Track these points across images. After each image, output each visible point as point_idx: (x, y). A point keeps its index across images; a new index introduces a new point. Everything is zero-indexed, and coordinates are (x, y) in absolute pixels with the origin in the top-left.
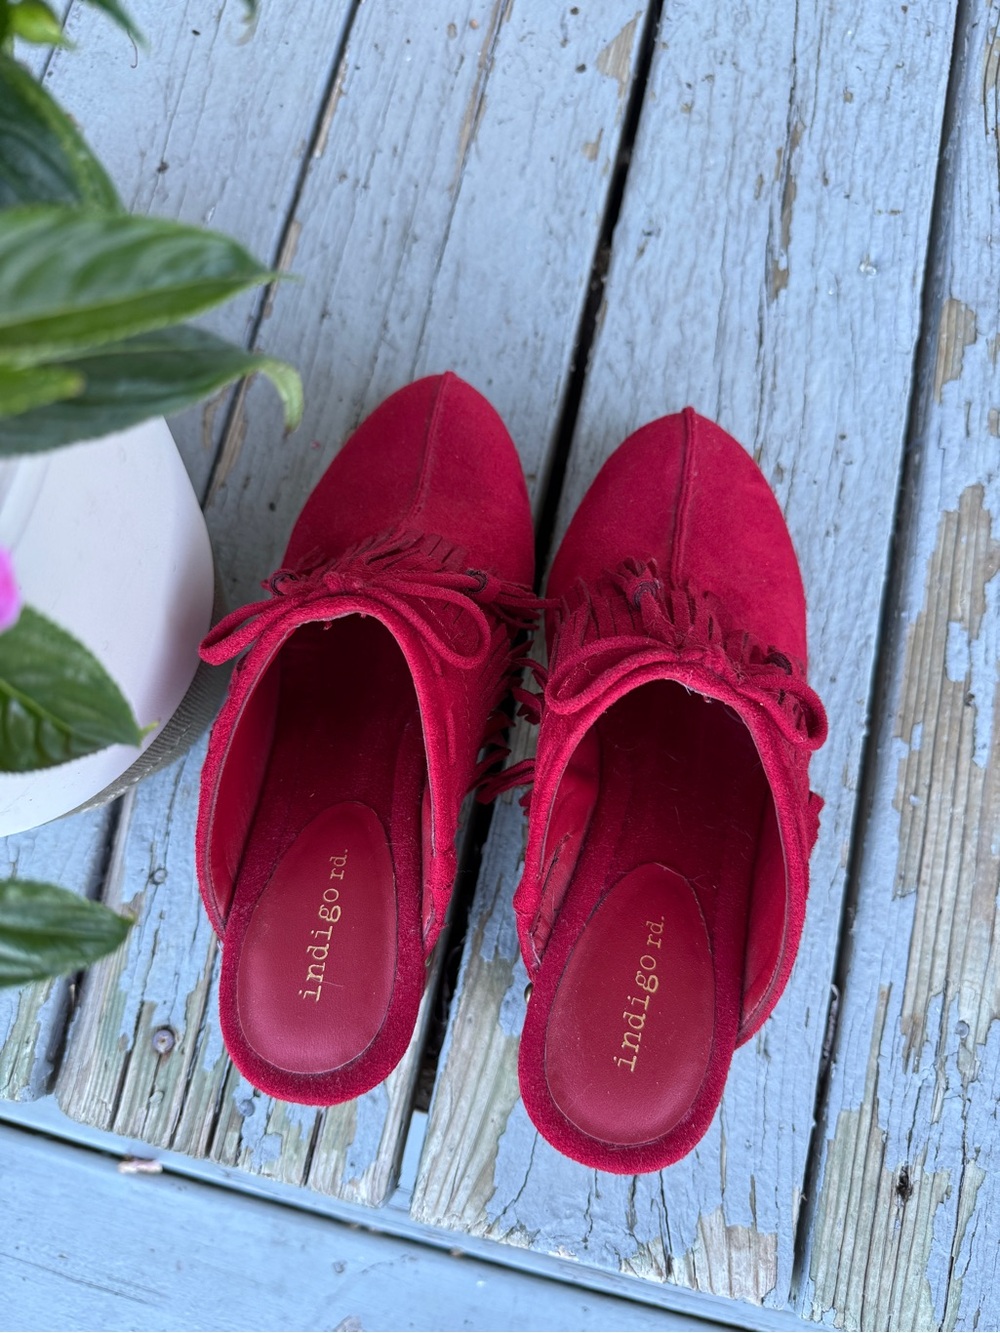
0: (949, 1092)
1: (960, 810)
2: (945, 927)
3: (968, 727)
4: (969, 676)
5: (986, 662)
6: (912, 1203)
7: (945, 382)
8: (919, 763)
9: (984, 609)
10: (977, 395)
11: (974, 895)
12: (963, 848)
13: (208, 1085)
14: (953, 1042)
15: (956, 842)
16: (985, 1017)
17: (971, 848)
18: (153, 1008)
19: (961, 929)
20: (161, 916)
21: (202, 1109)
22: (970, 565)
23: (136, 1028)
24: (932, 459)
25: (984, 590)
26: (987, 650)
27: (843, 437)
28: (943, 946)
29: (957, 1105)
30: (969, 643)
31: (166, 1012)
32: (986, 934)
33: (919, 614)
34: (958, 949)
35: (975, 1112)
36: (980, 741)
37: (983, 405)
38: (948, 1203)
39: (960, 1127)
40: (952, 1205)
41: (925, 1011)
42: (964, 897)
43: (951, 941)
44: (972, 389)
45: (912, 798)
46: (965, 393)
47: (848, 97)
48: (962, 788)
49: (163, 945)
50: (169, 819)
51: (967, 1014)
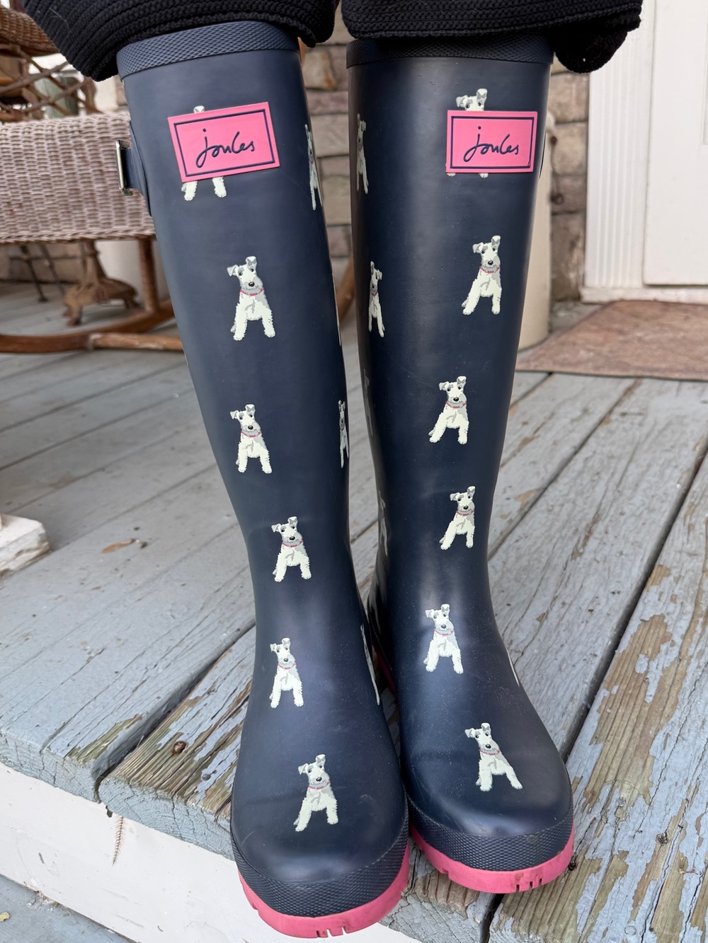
0: (608, 824)
1: (634, 717)
2: (618, 759)
3: (643, 689)
4: (647, 672)
5: (657, 668)
6: (575, 873)
7: (652, 585)
8: (615, 699)
9: (659, 652)
10: (666, 591)
11: (637, 748)
12: (633, 731)
13: (193, 765)
14: (613, 805)
15: (629, 729)
16: (635, 795)
17: (638, 731)
18: (182, 734)
19: (627, 762)
20: (205, 705)
21: (184, 774)
22: (654, 639)
23: (167, 743)
24: (640, 605)
25: (660, 648)
26: (658, 665)
27: (597, 597)
28: (615, 766)
29: (611, 832)
30: (649, 662)
31: (187, 738)
32: (641, 763)
33: (624, 651)
34: (624, 768)
35: (620, 835)
36: (648, 694)
37: (669, 593)
38: (597, 874)
39: (612, 841)
40: (599, 875)
41: (600, 789)
42: (631, 749)
43: (620, 764)
44: (664, 589)
45: (608, 710)
46: (661, 590)
47: (622, 514)
48: (637, 710)
49: (200, 715)
50: (228, 674)
51: (624, 795)
